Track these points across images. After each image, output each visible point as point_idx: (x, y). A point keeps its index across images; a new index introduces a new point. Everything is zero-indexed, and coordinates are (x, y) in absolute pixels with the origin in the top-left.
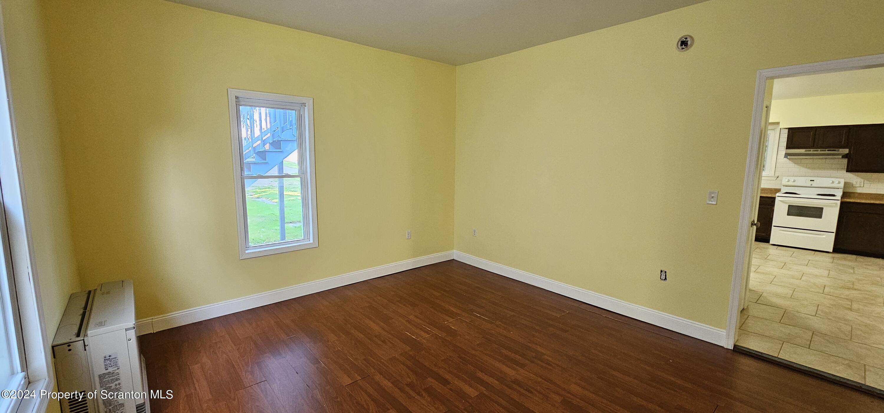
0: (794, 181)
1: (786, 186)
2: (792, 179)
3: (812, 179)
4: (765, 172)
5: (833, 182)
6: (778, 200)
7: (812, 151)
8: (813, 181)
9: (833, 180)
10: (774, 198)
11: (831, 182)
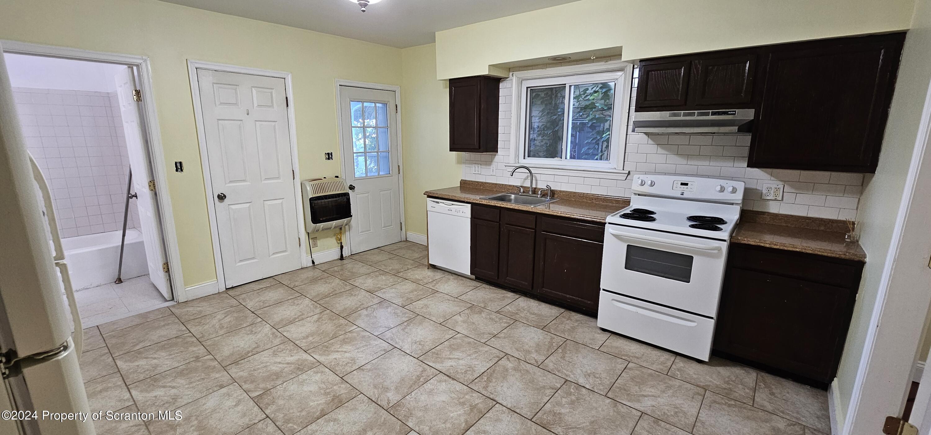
0: (652, 184)
1: (639, 195)
2: (648, 179)
3: (685, 179)
4: (610, 161)
5: (722, 190)
6: (609, 229)
7: (681, 116)
8: (687, 184)
9: (722, 185)
10: (603, 225)
11: (718, 188)
